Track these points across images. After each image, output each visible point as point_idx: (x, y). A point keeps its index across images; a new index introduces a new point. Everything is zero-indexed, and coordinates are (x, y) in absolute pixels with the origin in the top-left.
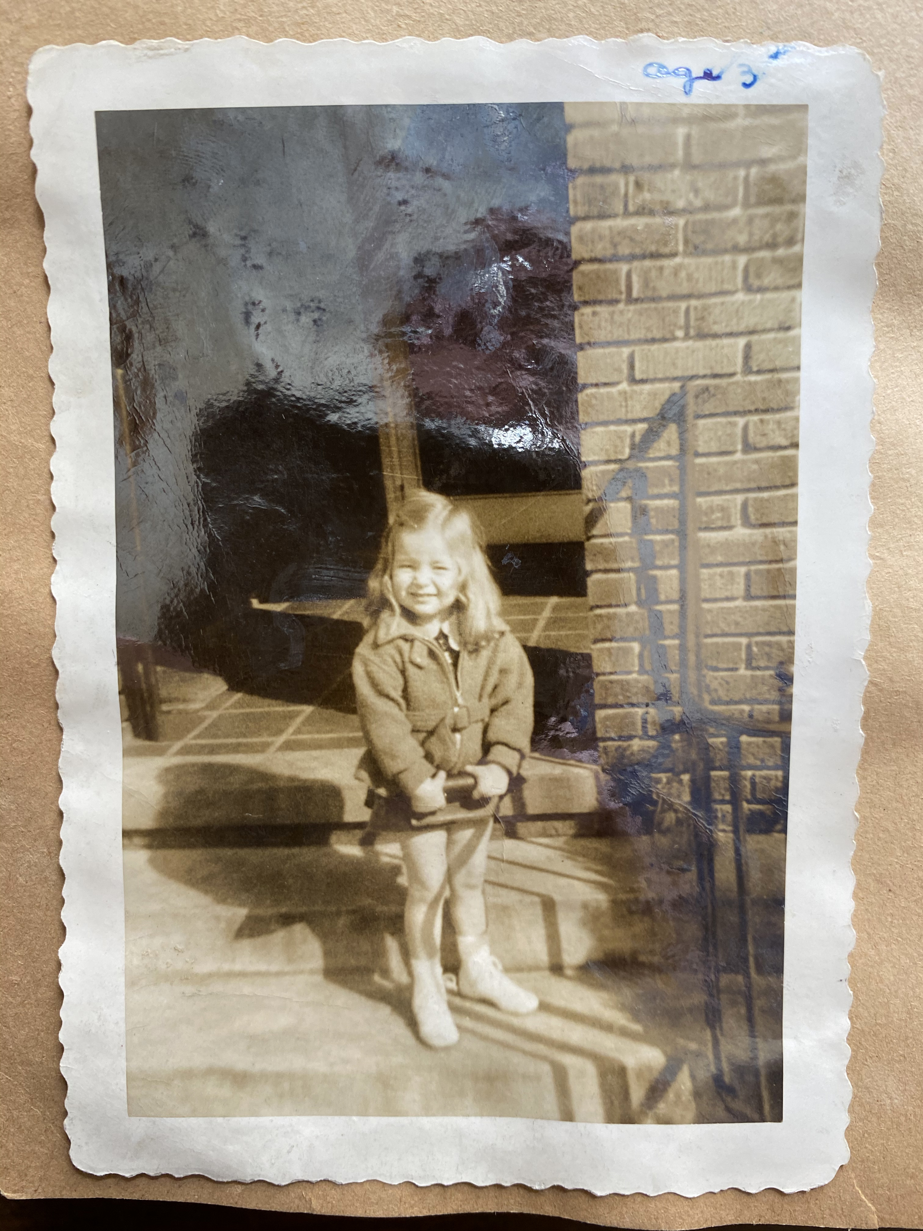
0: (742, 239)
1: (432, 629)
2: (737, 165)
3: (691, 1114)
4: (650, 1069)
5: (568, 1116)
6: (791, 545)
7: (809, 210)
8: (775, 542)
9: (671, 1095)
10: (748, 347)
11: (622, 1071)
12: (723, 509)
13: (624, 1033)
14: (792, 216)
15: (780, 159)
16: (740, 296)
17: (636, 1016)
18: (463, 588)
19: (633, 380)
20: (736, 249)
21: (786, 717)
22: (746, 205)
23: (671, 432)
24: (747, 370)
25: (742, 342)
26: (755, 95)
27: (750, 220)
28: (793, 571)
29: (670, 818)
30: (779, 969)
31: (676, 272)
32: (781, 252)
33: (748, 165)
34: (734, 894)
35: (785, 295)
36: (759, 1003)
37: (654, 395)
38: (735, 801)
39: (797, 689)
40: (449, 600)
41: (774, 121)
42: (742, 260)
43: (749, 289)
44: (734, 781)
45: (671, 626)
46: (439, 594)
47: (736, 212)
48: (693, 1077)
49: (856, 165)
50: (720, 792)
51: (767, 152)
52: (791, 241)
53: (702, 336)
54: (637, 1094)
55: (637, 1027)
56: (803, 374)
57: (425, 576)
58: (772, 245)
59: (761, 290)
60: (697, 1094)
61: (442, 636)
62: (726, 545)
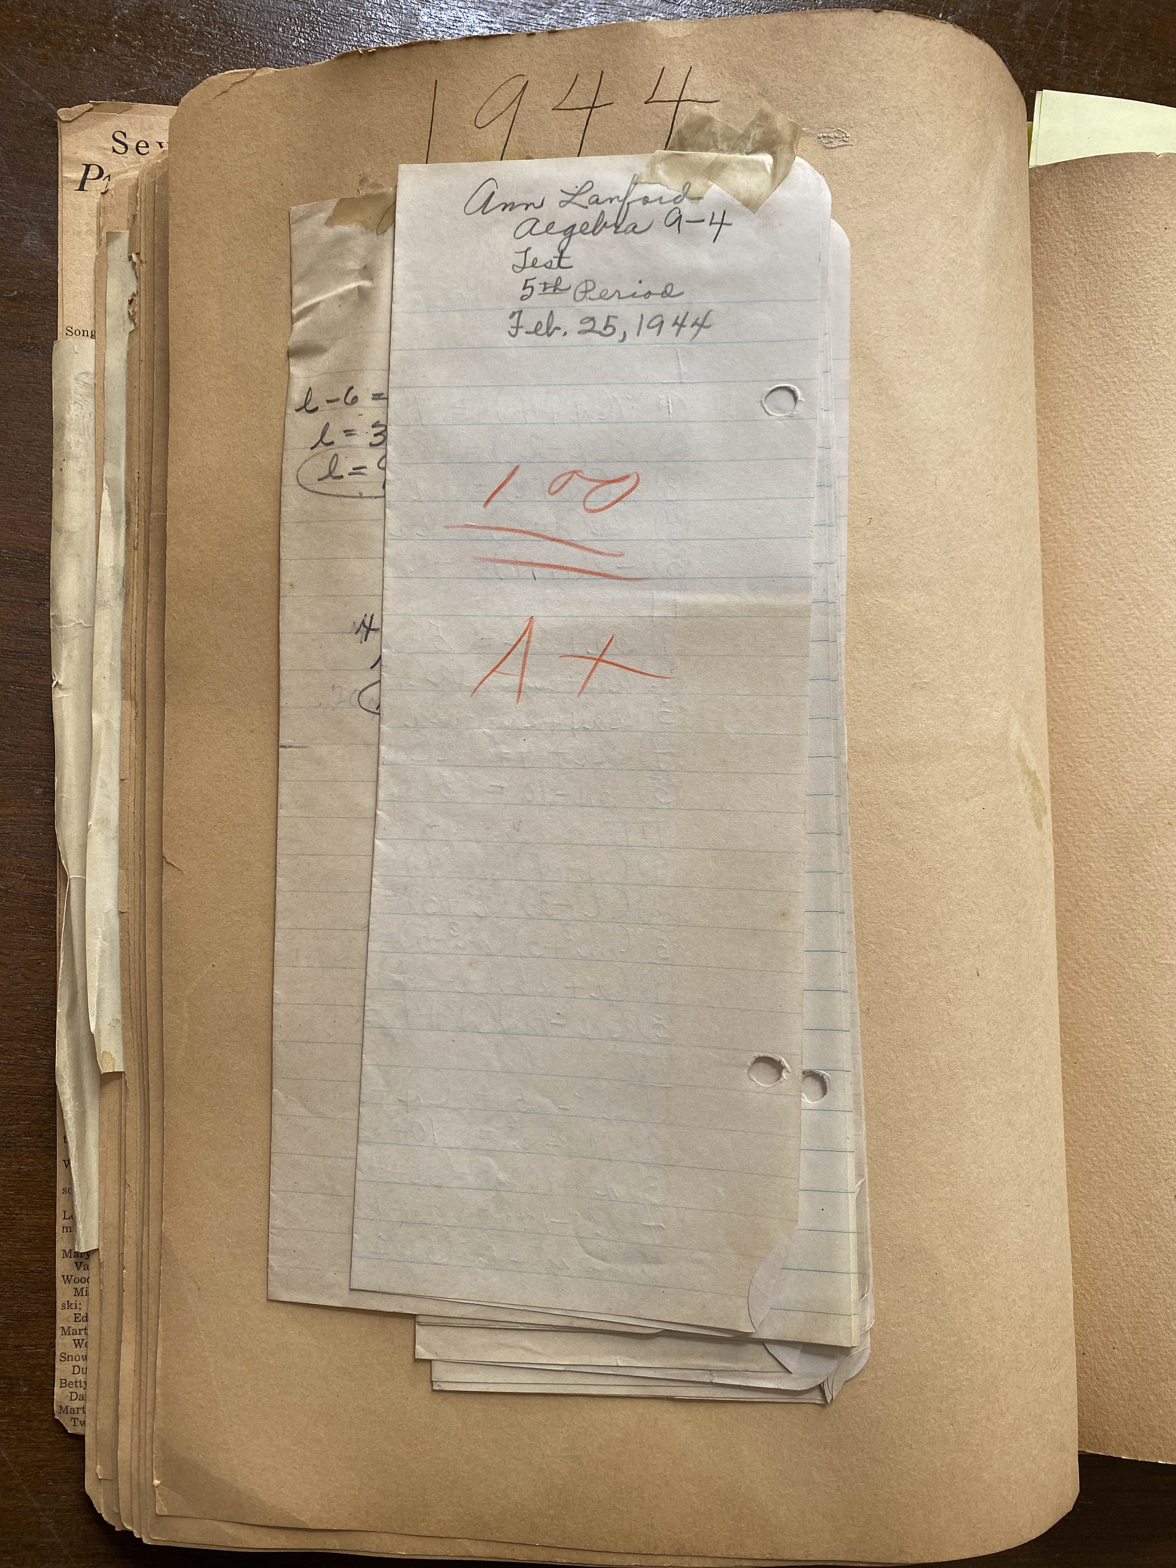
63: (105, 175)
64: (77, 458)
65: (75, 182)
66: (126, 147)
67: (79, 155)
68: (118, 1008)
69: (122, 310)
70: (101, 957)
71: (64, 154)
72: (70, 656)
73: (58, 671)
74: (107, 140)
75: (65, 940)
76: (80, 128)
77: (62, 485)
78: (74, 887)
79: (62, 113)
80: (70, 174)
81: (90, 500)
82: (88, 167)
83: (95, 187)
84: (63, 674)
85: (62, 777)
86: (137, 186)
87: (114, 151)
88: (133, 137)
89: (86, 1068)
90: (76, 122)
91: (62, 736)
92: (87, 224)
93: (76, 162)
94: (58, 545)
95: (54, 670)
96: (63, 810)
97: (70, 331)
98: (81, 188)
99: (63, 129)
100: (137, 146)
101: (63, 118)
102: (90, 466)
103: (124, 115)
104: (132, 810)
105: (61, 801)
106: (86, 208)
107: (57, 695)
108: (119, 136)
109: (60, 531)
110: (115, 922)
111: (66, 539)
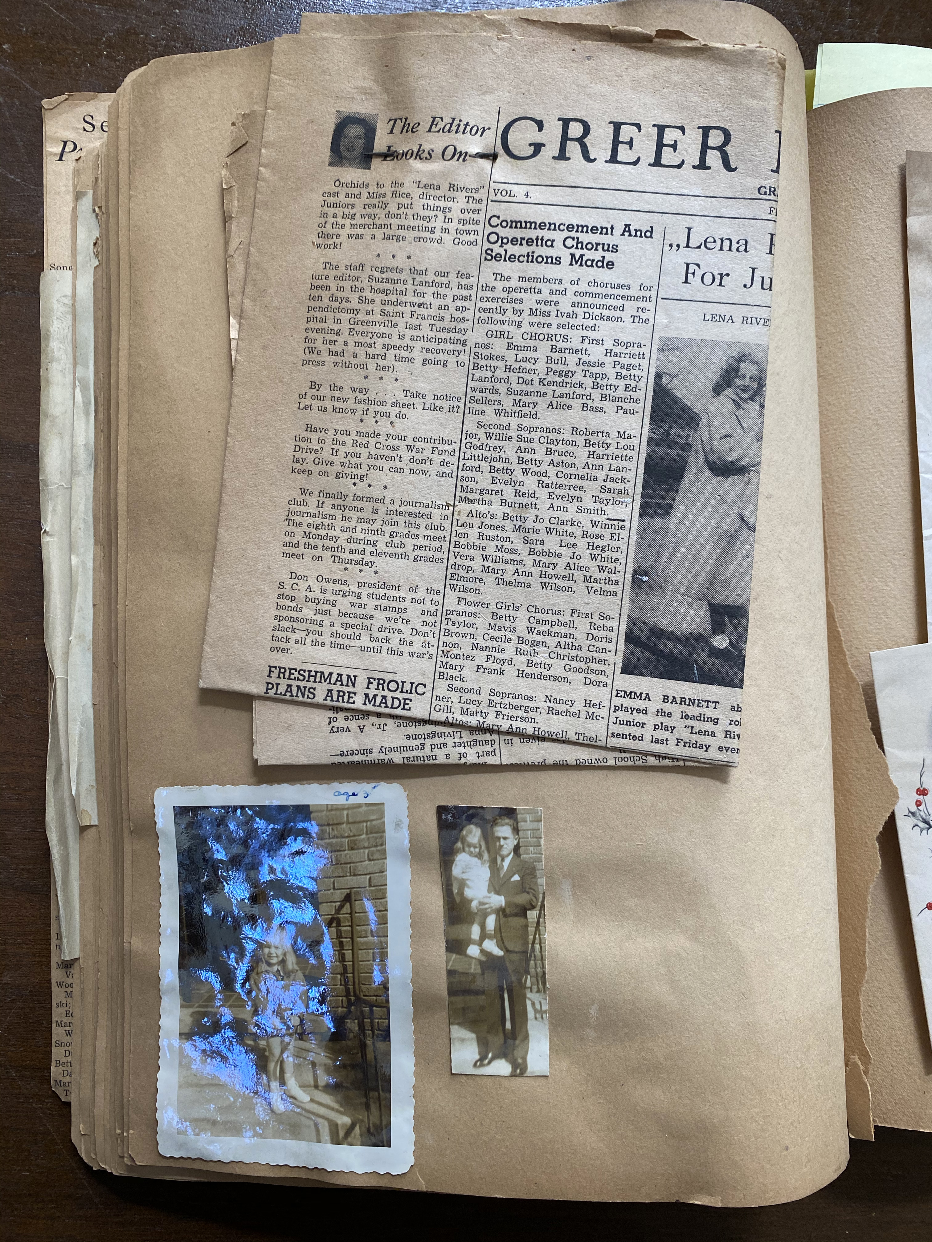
0: (366, 845)
1: (275, 968)
2: (363, 821)
3: (359, 1143)
4: (346, 1125)
5: (319, 1141)
6: (387, 943)
7: (387, 834)
8: (381, 942)
9: (353, 1135)
10: (370, 878)
11: (337, 1125)
12: (365, 931)
13: (337, 1111)
14: (382, 837)
15: (377, 819)
16: (367, 862)
17: (342, 1106)
18: (285, 954)
19: (334, 889)
20: (365, 848)
21: (388, 1001)
22: (367, 834)
23: (348, 905)
24: (370, 886)
25: (368, 877)
26: (369, 800)
27: (368, 838)
28: (387, 952)
29: (351, 1035)
30: (389, 1091)
31: (346, 855)
32: (379, 848)
33: (367, 822)
34: (373, 1063)
35: (381, 861)
36: (383, 1103)
37: (342, 893)
38: (372, 1030)
39: (390, 992)
40: (280, 959)
41: (375, 808)
42: (367, 851)
43: (370, 860)
44: (372, 1023)
45: (350, 970)
46: (277, 956)
47: (364, 836)
48: (360, 1129)
49: (401, 821)
50: (368, 1027)
51: (372, 817)
52: (382, 845)
53: (355, 875)
54: (342, 1134)
55: (342, 1109)
56: (388, 887)
57: (273, 950)
58: (376, 846)
59: (373, 860)
60: (361, 1135)
61: (278, 970)
62: (366, 943)
63: (78, 149)
64: (58, 360)
65: (55, 154)
66: (94, 128)
67: (58, 135)
68: (93, 777)
69: (88, 249)
70: (80, 738)
71: (48, 133)
72: (54, 510)
73: (46, 521)
74: (79, 121)
75: (52, 724)
76: (60, 114)
77: (47, 381)
78: (59, 685)
79: (45, 103)
80: (51, 148)
81: (68, 393)
82: (65, 143)
83: (70, 157)
84: (49, 524)
85: (49, 601)
86: (98, 155)
87: (85, 130)
88: (98, 118)
89: (69, 821)
90: (56, 110)
91: (50, 570)
92: (65, 186)
93: (55, 140)
94: (45, 426)
95: (42, 522)
96: (50, 626)
97: (53, 267)
98: (61, 159)
99: (46, 116)
100: (102, 126)
101: (46, 106)
102: (69, 366)
103: (92, 102)
104: (101, 627)
105: (48, 620)
106: (64, 173)
107: (45, 539)
108: (88, 119)
109: (46, 416)
110: (90, 712)
111: (51, 422)
